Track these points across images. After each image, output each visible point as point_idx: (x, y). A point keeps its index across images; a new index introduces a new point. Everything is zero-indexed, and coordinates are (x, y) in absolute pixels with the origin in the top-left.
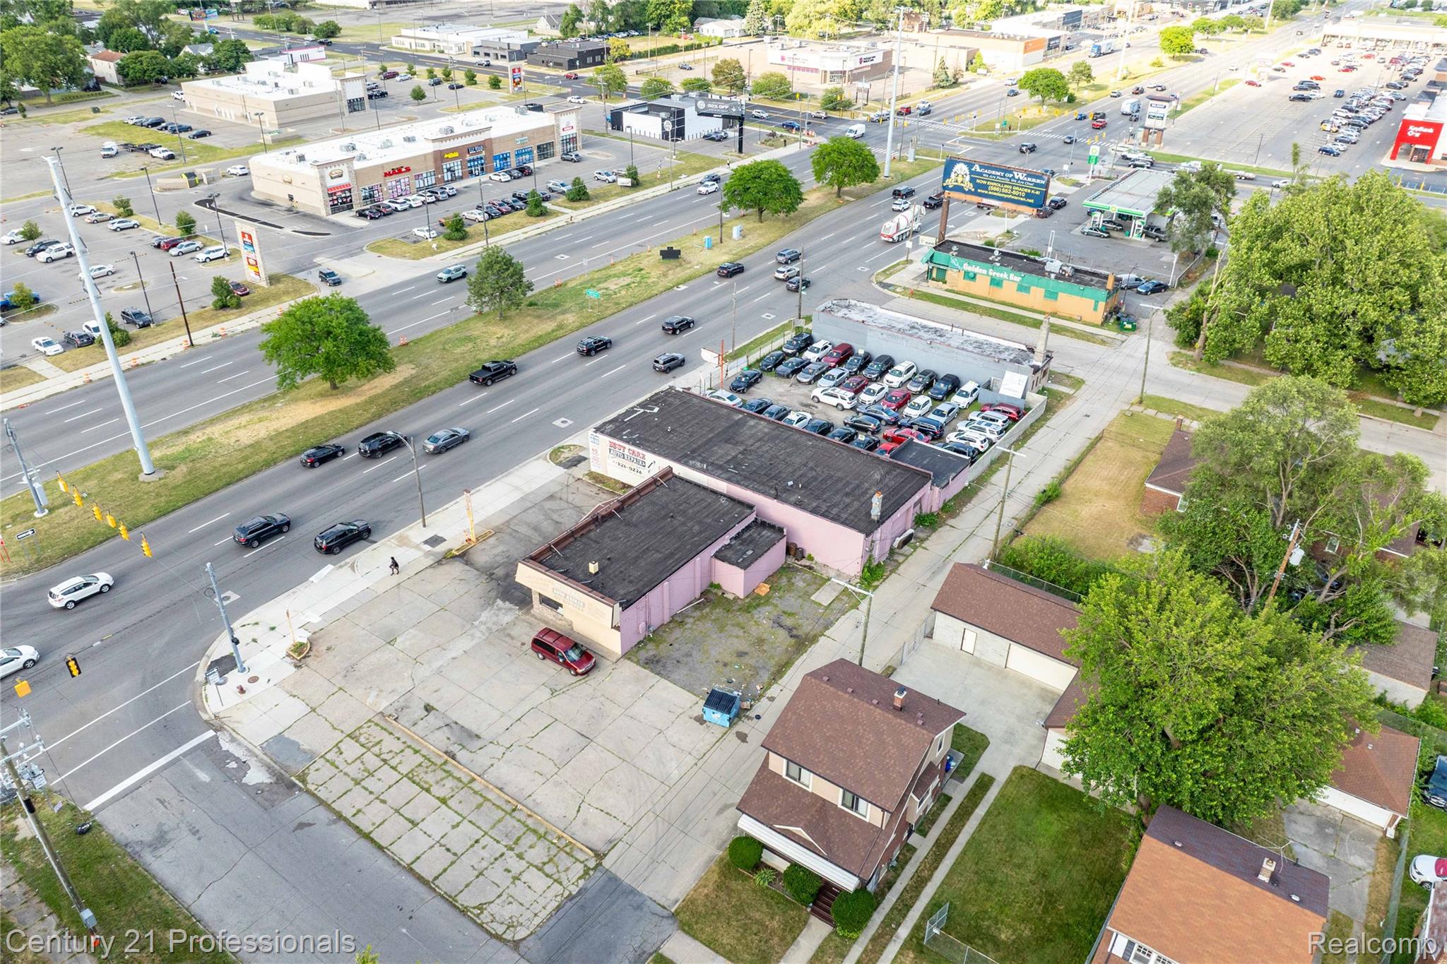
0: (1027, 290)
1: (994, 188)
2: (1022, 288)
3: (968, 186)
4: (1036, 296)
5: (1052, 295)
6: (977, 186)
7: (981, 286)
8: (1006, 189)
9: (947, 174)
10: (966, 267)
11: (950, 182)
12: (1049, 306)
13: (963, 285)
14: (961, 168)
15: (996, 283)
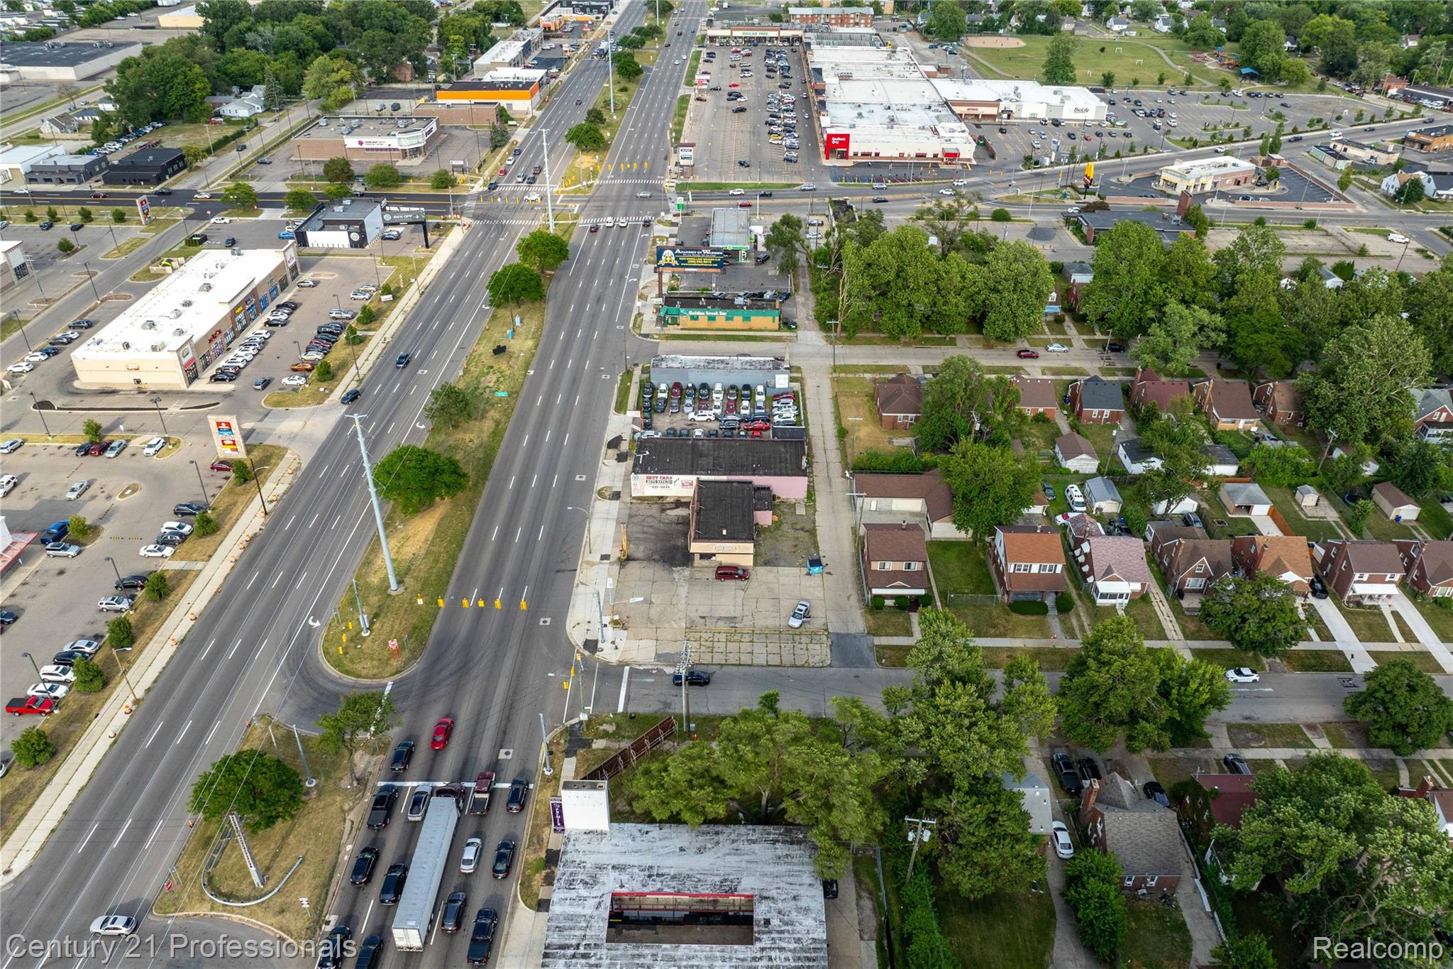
0: (731, 319)
1: (691, 261)
2: (727, 319)
3: (675, 263)
4: (738, 321)
5: (747, 319)
6: (680, 262)
7: (703, 322)
8: (700, 261)
9: (659, 258)
10: (691, 313)
11: (662, 262)
12: (746, 325)
13: (691, 324)
14: (668, 253)
15: (712, 318)
